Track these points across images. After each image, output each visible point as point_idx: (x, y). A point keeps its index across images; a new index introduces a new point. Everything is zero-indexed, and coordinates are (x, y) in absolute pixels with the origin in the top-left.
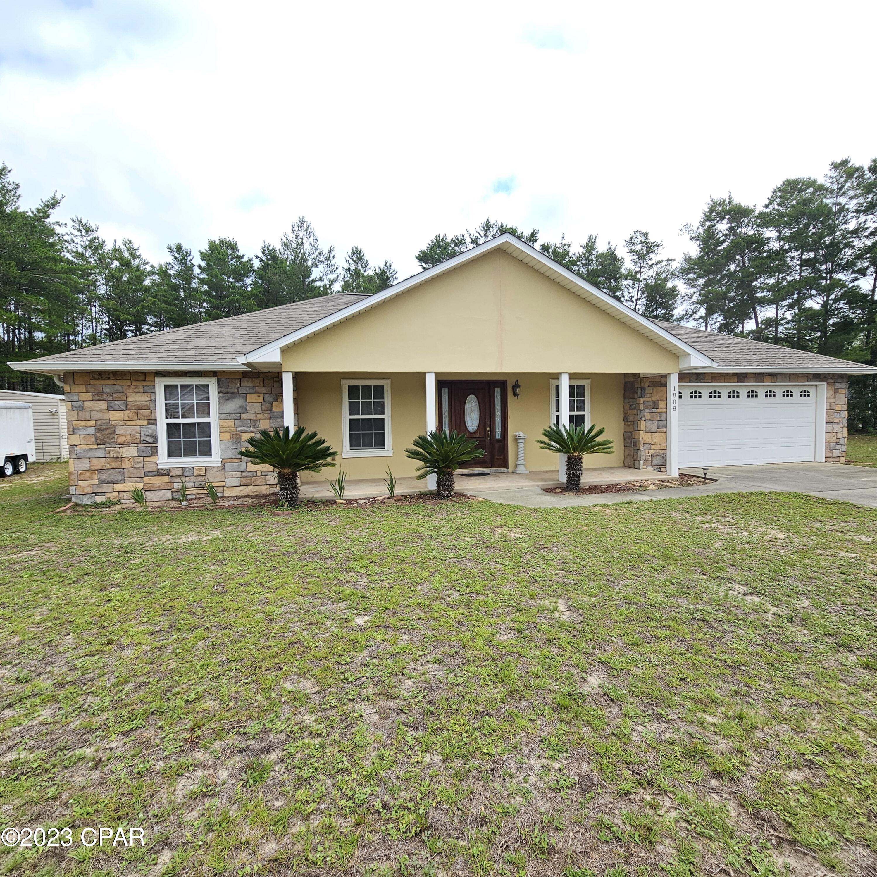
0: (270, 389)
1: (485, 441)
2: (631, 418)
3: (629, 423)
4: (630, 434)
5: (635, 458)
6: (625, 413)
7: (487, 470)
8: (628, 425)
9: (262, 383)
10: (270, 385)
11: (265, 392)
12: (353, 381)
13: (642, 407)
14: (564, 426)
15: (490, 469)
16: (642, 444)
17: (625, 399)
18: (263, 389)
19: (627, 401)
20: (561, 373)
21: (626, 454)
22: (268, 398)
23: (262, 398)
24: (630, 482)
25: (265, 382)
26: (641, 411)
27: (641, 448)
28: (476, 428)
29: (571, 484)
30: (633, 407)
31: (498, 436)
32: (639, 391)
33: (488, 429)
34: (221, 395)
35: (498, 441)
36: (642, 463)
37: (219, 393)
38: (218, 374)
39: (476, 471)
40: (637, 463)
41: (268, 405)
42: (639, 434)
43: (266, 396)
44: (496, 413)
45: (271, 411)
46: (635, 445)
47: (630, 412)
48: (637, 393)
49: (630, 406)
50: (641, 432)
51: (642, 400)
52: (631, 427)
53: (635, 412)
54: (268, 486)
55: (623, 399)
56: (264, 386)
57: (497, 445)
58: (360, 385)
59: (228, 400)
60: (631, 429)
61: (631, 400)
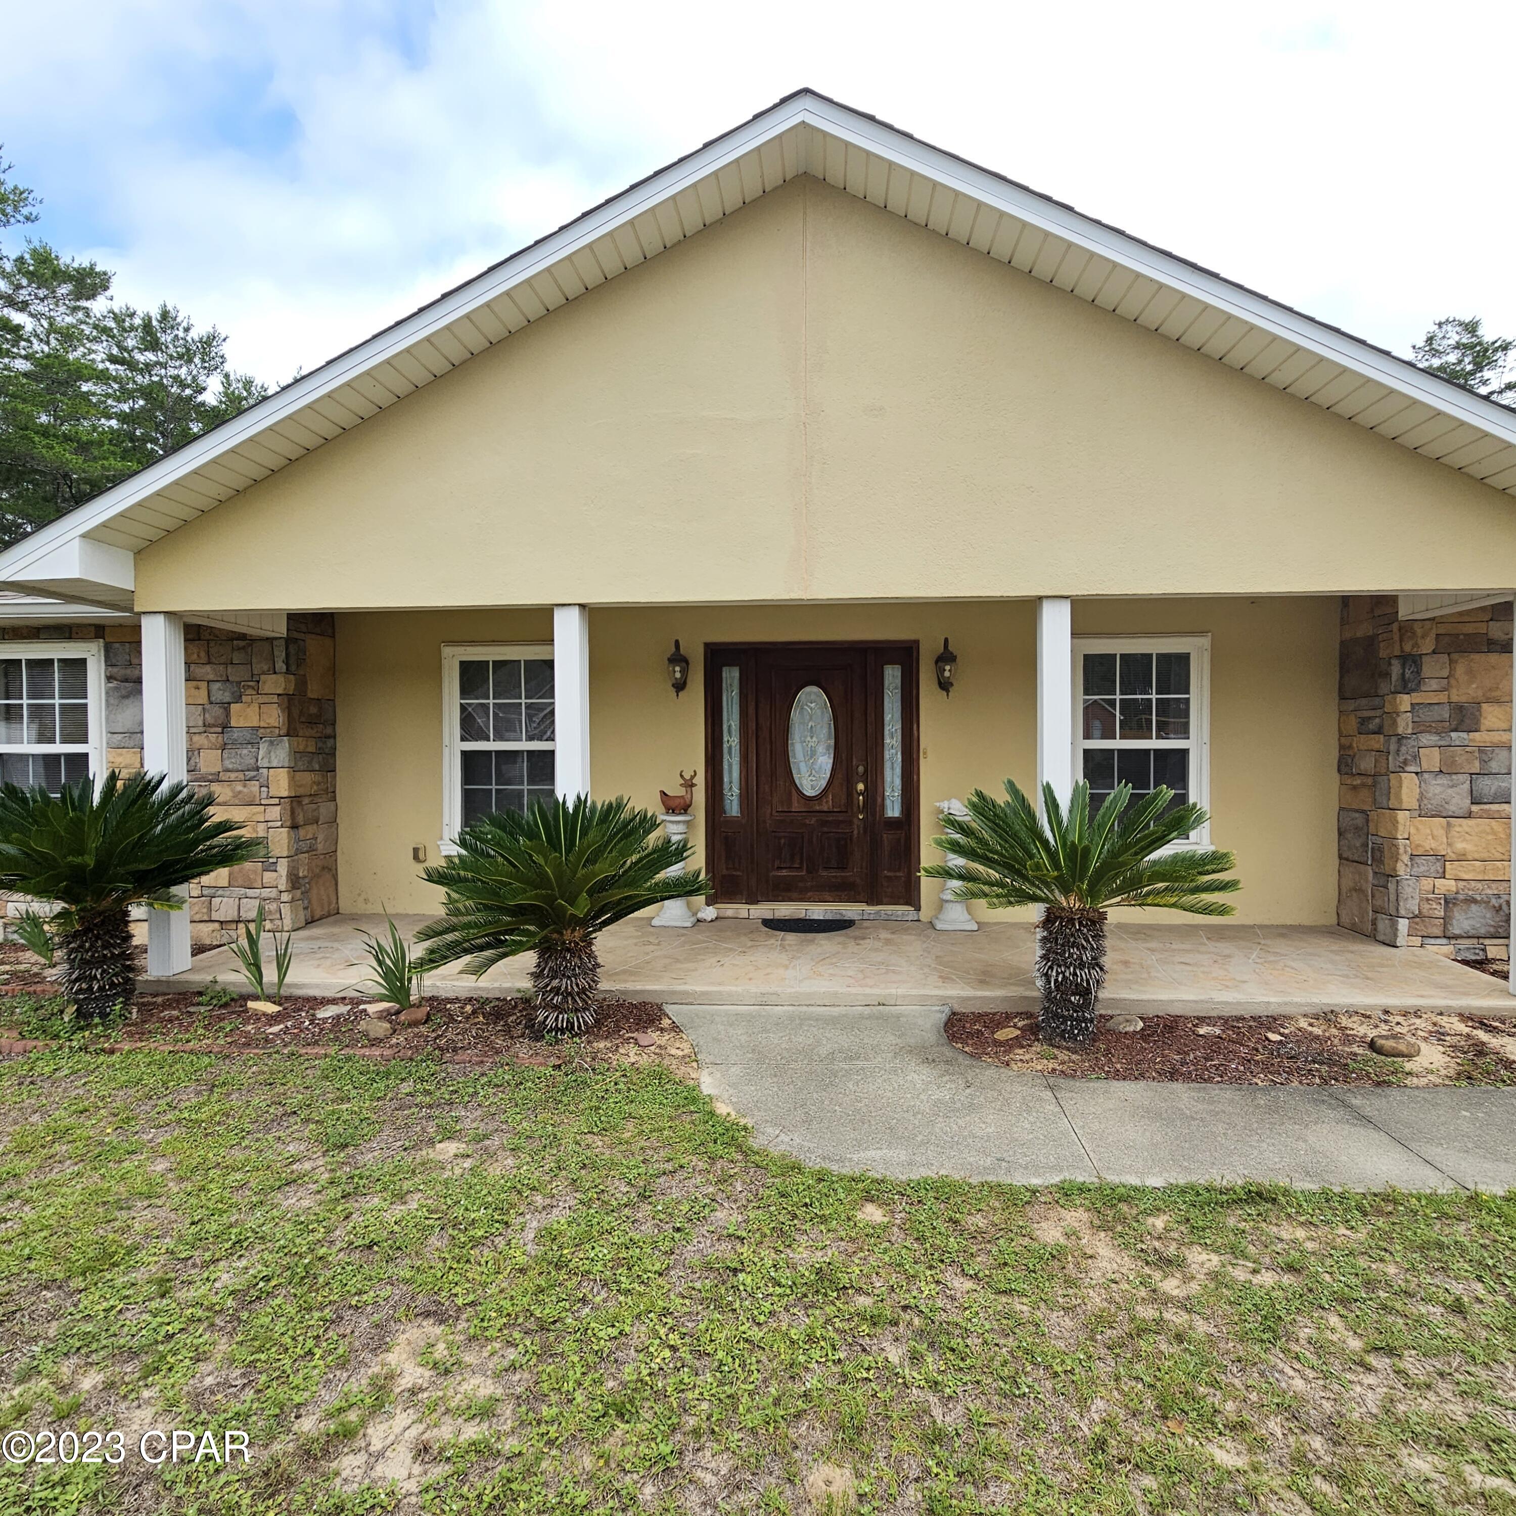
0: (221, 668)
1: (851, 823)
2: (1367, 764)
3: (1358, 782)
4: (1359, 819)
5: (1378, 903)
6: (1342, 747)
7: (850, 910)
8: (1354, 788)
9: (203, 654)
10: (223, 659)
11: (211, 677)
12: (471, 650)
13: (1404, 725)
14: (1048, 791)
15: (864, 907)
16: (1406, 858)
17: (1342, 697)
18: (208, 668)
19: (1351, 705)
20: (1040, 598)
21: (1347, 883)
22: (221, 693)
23: (204, 693)
24: (1328, 1016)
25: (212, 651)
26: (1401, 739)
27: (1401, 870)
28: (823, 783)
29: (1056, 1016)
30: (1372, 726)
31: (893, 810)
32: (1396, 669)
33: (861, 787)
34: (114, 684)
35: (893, 823)
36: (1403, 925)
37: (109, 678)
38: (107, 631)
39: (818, 911)
40: (1383, 924)
41: (217, 711)
42: (1395, 822)
43: (215, 686)
44: (887, 740)
45: (225, 727)
46: (1378, 859)
47: (1362, 742)
48: (1388, 675)
49: (1364, 721)
50: (1401, 816)
51: (1405, 702)
52: (1364, 794)
53: (1377, 741)
54: (217, 925)
55: (1336, 695)
56: (209, 663)
57: (887, 838)
58: (491, 658)
59: (126, 697)
60: (1363, 800)
61: (1363, 702)
